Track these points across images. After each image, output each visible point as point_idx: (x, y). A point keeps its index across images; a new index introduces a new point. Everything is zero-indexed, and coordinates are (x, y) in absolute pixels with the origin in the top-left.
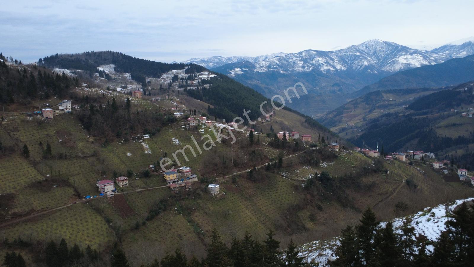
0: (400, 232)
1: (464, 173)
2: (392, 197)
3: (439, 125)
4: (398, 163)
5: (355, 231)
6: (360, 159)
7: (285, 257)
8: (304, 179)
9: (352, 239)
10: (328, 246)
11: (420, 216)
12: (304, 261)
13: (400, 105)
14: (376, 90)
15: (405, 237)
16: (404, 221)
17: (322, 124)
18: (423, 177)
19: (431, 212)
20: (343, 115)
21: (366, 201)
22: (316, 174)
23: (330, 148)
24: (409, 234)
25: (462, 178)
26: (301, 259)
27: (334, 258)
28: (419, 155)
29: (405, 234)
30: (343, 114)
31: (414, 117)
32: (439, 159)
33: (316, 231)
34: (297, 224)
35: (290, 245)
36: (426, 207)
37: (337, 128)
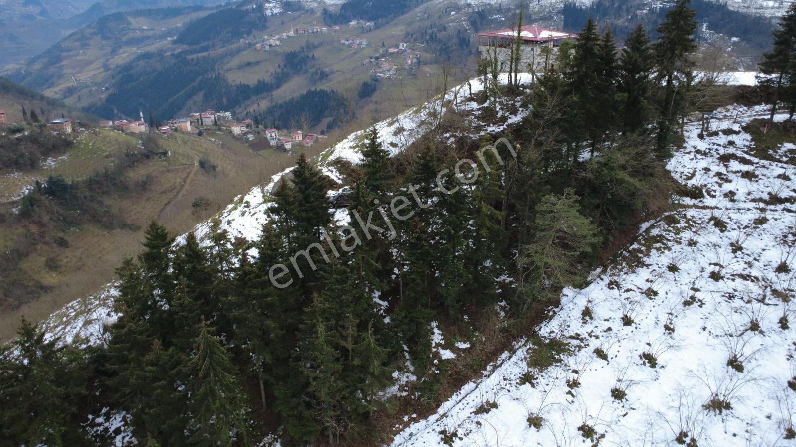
0: (208, 243)
1: (273, 134)
2: (183, 192)
3: (228, 65)
4: (182, 135)
5: (140, 262)
6: (117, 140)
7: (17, 353)
8: (15, 199)
9: (138, 278)
10: (97, 303)
11: (230, 211)
12: (60, 344)
13: (163, 36)
14: (114, 11)
15: (217, 248)
16: (210, 225)
17: (22, 84)
18: (222, 151)
19: (244, 201)
20: (63, 63)
21: (143, 208)
22: (38, 184)
23: (53, 129)
24: (222, 242)
25: (272, 143)
26: (52, 344)
27: (114, 318)
28: (209, 118)
29: (217, 245)
30: (61, 61)
31: (189, 57)
32: (238, 120)
33: (67, 285)
34: (24, 284)
35: (23, 329)
36: (236, 196)
37: (57, 89)
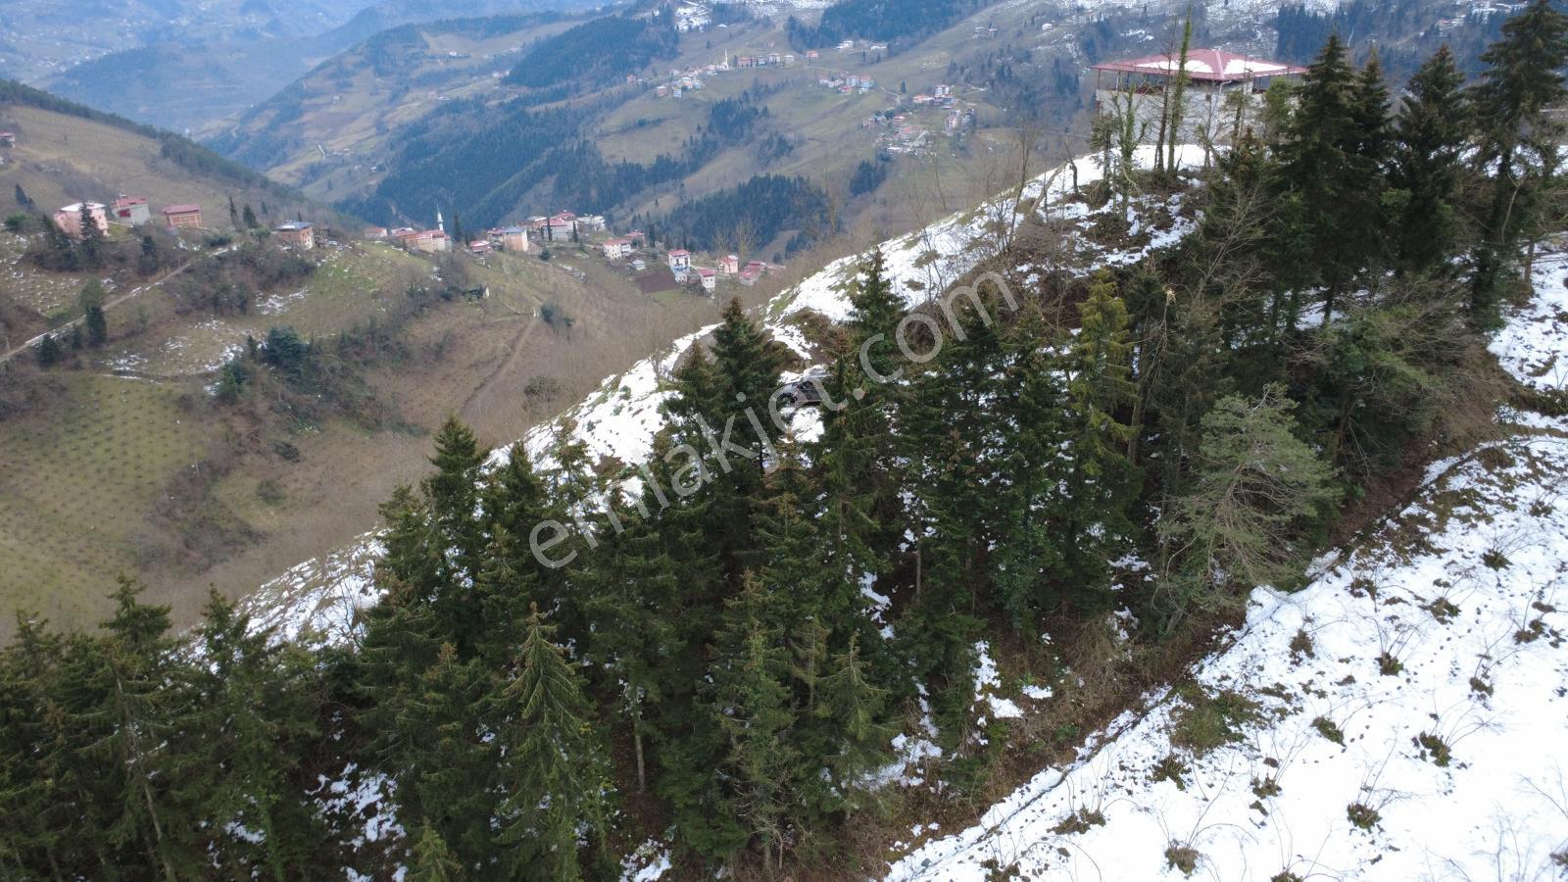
0: (550, 463)
1: (682, 261)
2: (510, 366)
3: (603, 126)
4: (511, 259)
5: (423, 495)
6: (393, 264)
7: (200, 651)
8: (210, 368)
9: (419, 525)
10: (344, 567)
11: (594, 405)
12: (274, 641)
13: (485, 70)
14: (399, 22)
15: (566, 475)
16: (555, 429)
17: (231, 157)
18: (585, 291)
19: (621, 386)
20: (304, 119)
21: (436, 394)
22: (251, 342)
23: (282, 242)
24: (576, 463)
25: (680, 277)
26: (261, 638)
27: (373, 598)
28: (564, 227)
29: (566, 468)
30: (301, 114)
31: (531, 110)
32: (617, 232)
33: (294, 532)
34: (218, 528)
35: (212, 607)
36: (607, 376)
37: (291, 168)
